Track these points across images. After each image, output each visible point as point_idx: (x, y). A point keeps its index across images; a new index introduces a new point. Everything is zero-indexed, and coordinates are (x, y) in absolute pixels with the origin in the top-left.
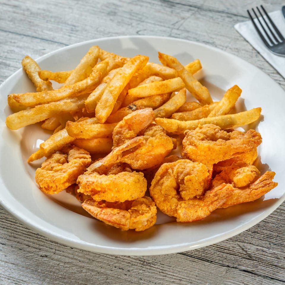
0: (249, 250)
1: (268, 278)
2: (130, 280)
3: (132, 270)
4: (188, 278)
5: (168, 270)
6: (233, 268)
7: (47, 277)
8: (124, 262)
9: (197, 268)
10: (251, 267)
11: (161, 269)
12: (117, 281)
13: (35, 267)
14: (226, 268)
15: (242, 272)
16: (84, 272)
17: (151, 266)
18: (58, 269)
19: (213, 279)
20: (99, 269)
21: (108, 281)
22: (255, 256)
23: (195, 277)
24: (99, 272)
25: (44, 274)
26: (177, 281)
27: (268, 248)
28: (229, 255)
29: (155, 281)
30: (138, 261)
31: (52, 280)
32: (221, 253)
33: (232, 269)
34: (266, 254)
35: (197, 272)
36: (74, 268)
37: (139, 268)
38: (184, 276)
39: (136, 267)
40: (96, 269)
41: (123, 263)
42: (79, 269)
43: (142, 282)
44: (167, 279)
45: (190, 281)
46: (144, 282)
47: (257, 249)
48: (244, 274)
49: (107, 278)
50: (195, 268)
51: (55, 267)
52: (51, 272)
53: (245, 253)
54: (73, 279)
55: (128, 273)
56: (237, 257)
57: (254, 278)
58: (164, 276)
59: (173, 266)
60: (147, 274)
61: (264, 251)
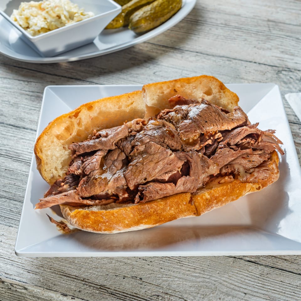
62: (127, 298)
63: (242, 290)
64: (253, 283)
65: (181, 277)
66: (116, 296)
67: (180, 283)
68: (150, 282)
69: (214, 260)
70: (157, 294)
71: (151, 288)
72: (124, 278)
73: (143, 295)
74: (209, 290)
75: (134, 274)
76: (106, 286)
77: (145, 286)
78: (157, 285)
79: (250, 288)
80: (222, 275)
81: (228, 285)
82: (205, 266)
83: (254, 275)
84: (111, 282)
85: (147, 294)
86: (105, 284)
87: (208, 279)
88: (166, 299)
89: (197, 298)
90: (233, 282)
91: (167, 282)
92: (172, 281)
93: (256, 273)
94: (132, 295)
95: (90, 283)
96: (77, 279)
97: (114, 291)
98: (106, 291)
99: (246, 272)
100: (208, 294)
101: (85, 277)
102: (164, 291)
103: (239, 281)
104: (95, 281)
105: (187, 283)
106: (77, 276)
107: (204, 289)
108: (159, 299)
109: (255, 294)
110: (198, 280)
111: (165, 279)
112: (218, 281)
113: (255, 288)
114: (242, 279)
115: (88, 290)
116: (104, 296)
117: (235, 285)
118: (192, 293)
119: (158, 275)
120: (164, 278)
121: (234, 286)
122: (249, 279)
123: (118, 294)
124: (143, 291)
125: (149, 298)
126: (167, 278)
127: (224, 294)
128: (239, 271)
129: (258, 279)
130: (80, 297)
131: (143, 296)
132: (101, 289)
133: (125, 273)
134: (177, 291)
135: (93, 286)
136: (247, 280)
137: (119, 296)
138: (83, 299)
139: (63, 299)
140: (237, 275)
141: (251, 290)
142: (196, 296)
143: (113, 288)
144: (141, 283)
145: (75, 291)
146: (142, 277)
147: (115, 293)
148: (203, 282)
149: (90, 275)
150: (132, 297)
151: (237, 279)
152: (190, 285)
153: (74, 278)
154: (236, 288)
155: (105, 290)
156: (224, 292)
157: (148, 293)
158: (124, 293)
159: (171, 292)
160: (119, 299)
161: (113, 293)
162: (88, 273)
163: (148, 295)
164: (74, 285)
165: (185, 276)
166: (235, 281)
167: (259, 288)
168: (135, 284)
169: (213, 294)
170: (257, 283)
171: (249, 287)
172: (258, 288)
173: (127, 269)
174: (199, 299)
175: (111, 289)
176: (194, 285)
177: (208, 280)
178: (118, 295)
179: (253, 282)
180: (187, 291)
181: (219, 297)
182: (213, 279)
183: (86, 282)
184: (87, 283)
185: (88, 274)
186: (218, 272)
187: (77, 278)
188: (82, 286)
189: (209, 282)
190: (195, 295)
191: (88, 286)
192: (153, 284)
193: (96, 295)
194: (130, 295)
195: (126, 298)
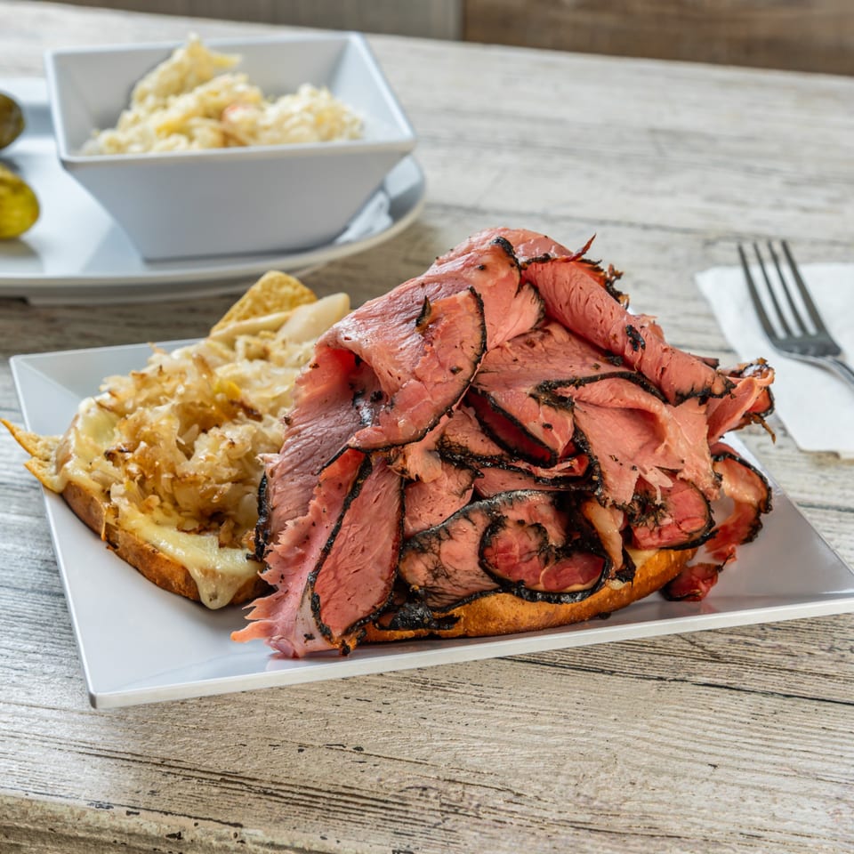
0: (711, 645)
1: (776, 696)
2: (392, 722)
3: (395, 702)
4: (556, 709)
5: (497, 695)
6: (675, 680)
7: (154, 731)
8: (369, 685)
9: (574, 688)
10: (724, 677)
11: (476, 696)
12: (357, 726)
14: (656, 682)
15: (701, 687)
16: (258, 715)
17: (445, 691)
18: (183, 713)
19: (626, 707)
20: (301, 706)
21: (331, 727)
22: (729, 654)
23: (575, 704)
24: (302, 711)
25: (145, 725)
26: (525, 715)
27: (760, 637)
28: (657, 656)
29: (465, 720)
30: (407, 683)
31: (169, 736)
32: (635, 654)
33: (672, 682)
34: (759, 649)
35: (576, 695)
37: (414, 696)
38: (541, 705)
39: (404, 695)
40: (292, 706)
41: (367, 690)
42: (245, 709)
43: (429, 723)
44: (498, 714)
45: (563, 714)
46: (433, 724)
47: (731, 640)
48: (707, 692)
49: (327, 723)
50: (569, 687)
52: (163, 719)
53: (700, 650)
54: (229, 730)
55: (385, 709)
56: (680, 658)
57: (737, 697)
58: (486, 709)
59: (508, 687)
61: (751, 644)
62: (321, 800)
63: (699, 757)
64: (734, 738)
65: (493, 736)
66: (282, 797)
67: (493, 752)
68: (390, 756)
69: (593, 688)
70: (420, 784)
71: (397, 770)
72: (301, 751)
73: (374, 790)
74: (593, 763)
75: (334, 737)
76: (242, 775)
77: (375, 765)
78: (416, 762)
79: (727, 752)
80: (628, 724)
81: (653, 748)
82: (568, 704)
83: (735, 718)
84: (259, 762)
85: (387, 786)
86: (239, 770)
87: (583, 735)
88: (452, 794)
89: (557, 786)
90: (666, 738)
91: (449, 752)
92: (465, 749)
93: (739, 713)
94: (336, 791)
95: (184, 768)
96: (140, 762)
97: (273, 786)
98: (245, 788)
99: (706, 712)
100: (590, 774)
101: (166, 755)
102: (441, 777)
103: (685, 736)
104: (204, 764)
105: (516, 750)
106: (137, 755)
107: (575, 763)
108: (427, 796)
109: (744, 765)
110: (552, 741)
111: (440, 744)
112: (619, 740)
113: (743, 749)
114: (694, 731)
115: (181, 787)
116: (240, 799)
117: (677, 748)
118: (537, 774)
119: (415, 735)
120: (437, 741)
121: (673, 750)
122: (718, 728)
123: (288, 791)
124: (374, 779)
125: (396, 797)
126: (446, 743)
127: (643, 770)
128: (681, 711)
129: (748, 726)
130: (158, 808)
131: (372, 792)
132: (227, 781)
133: (303, 738)
134: (485, 772)
135: (196, 778)
136: (713, 730)
137: (291, 798)
138: (166, 813)
139: (98, 818)
140: (677, 720)
141: (731, 757)
142: (551, 782)
143: (268, 778)
144: (361, 760)
145: (138, 792)
146: (360, 744)
147: (277, 790)
148: (569, 745)
149: (182, 748)
150: (335, 796)
151: (678, 731)
152: (528, 756)
153: (128, 760)
154: (681, 754)
155: (241, 783)
156: (643, 767)
157: (389, 783)
158: (306, 788)
159: (467, 777)
160: (293, 804)
161: (269, 791)
162: (174, 744)
163: (389, 790)
164: (132, 777)
165: (507, 734)
166: (672, 737)
167: (756, 748)
168: (340, 762)
169: (607, 772)
170: (746, 737)
171: (722, 749)
172: (752, 750)
173: (306, 726)
174: (564, 788)
175: (262, 781)
176: (539, 753)
177: (585, 739)
178: (290, 795)
179: (733, 735)
180: (520, 771)
181: (628, 779)
182: (600, 735)
183: (170, 766)
184: (177, 771)
185: (177, 746)
186: (612, 717)
187: (139, 759)
188: (160, 779)
189: (589, 745)
190: (547, 778)
191: (181, 778)
192: (400, 760)
193: (211, 798)
194: (329, 792)
195: (314, 800)
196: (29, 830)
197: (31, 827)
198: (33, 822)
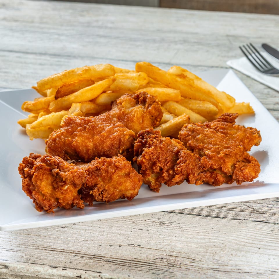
0: (256, 207)
2: (150, 236)
3: (151, 229)
4: (205, 230)
5: (185, 226)
6: (244, 220)
7: (70, 241)
8: (142, 224)
9: (211, 223)
10: (261, 218)
11: (178, 227)
12: (138, 238)
13: (57, 235)
14: (238, 220)
15: (253, 222)
16: (105, 235)
17: (167, 225)
18: (80, 235)
19: (229, 229)
20: (119, 232)
21: (130, 239)
22: (262, 211)
23: (211, 229)
24: (119, 233)
25: (67, 240)
26: (195, 233)
27: (272, 204)
28: (238, 212)
29: (174, 235)
30: (154, 223)
31: (75, 243)
32: (231, 211)
33: (244, 221)
34: (272, 209)
35: (211, 226)
36: (95, 233)
37: (157, 227)
38: (200, 229)
39: (153, 227)
40: (116, 232)
41: (141, 226)
42: (100, 233)
43: (162, 236)
44: (185, 233)
45: (207, 232)
46: (164, 237)
47: (262, 206)
48: (255, 223)
49: (128, 237)
50: (209, 223)
51: (77, 234)
52: (73, 237)
53: (252, 210)
54: (95, 241)
55: (147, 232)
56: (246, 212)
57: (265, 225)
58: (181, 231)
59: (189, 223)
60: (165, 231)
61: (269, 207)
62: (127, 263)
63: (254, 245)
64: (265, 239)
65: (184, 240)
66: (114, 263)
67: (184, 246)
68: (150, 248)
69: (217, 223)
70: (160, 257)
71: (152, 252)
72: (120, 247)
73: (145, 259)
74: (218, 248)
75: (131, 242)
76: (100, 255)
77: (145, 251)
78: (159, 250)
79: (263, 243)
80: (230, 235)
81: (238, 243)
82: (209, 229)
83: (265, 232)
84: (106, 251)
85: (150, 258)
86: (99, 254)
87: (215, 239)
88: (171, 260)
89: (206, 256)
90: (242, 239)
91: (170, 246)
92: (175, 245)
93: (266, 230)
94: (132, 260)
95: (81, 254)
96: (66, 252)
97: (111, 259)
98: (102, 260)
99: (255, 230)
100: (217, 252)
101: (75, 250)
102: (167, 254)
103: (249, 238)
104: (87, 252)
105: (192, 245)
106: (65, 250)
107: (212, 248)
108: (163, 261)
109: (269, 247)
110: (204, 241)
111: (167, 243)
112: (227, 240)
113: (268, 242)
114: (252, 237)
115: (80, 260)
116: (100, 264)
117: (246, 242)
118: (200, 252)
119: (158, 240)
120: (165, 242)
121: (245, 243)
122: (260, 235)
123: (116, 261)
124: (145, 256)
125: (153, 261)
126: (169, 243)
127: (235, 250)
128: (247, 230)
129: (270, 234)
130: (73, 267)
131: (145, 260)
132: (95, 258)
133: (120, 242)
134: (182, 252)
135: (85, 257)
136: (258, 236)
137: (117, 263)
138: (76, 269)
139: (53, 271)
140: (246, 233)
141: (264, 245)
142: (204, 255)
143: (109, 256)
144: (140, 249)
145: (66, 262)
146: (140, 244)
147: (112, 260)
148: (210, 243)
149: (80, 247)
150: (132, 262)
151: (246, 237)
152: (196, 247)
153: (62, 252)
154: (248, 244)
155: (100, 258)
156: (235, 249)
157: (150, 257)
158: (122, 259)
159: (176, 254)
160: (118, 265)
161: (110, 261)
162: (77, 246)
163: (150, 259)
164: (63, 257)
165: (189, 239)
166: (244, 239)
167: (273, 242)
168: (133, 250)
169: (223, 251)
170: (269, 238)
171: (261, 242)
172: (271, 243)
173: (121, 239)
174: (209, 257)
175: (107, 257)
176: (200, 245)
177: (215, 240)
178: (117, 262)
179: (265, 238)
180: (194, 252)
181: (230, 253)
182: (220, 239)
183: (76, 253)
184: (78, 255)
185: (78, 246)
186: (224, 233)
187: (65, 251)
188: (73, 258)
189: (217, 242)
190: (203, 254)
191: (80, 257)
192: (153, 249)
193: (91, 264)
194: (130, 260)
195: (125, 263)
196: (29, 276)
197: (30, 275)
198: (31, 273)
